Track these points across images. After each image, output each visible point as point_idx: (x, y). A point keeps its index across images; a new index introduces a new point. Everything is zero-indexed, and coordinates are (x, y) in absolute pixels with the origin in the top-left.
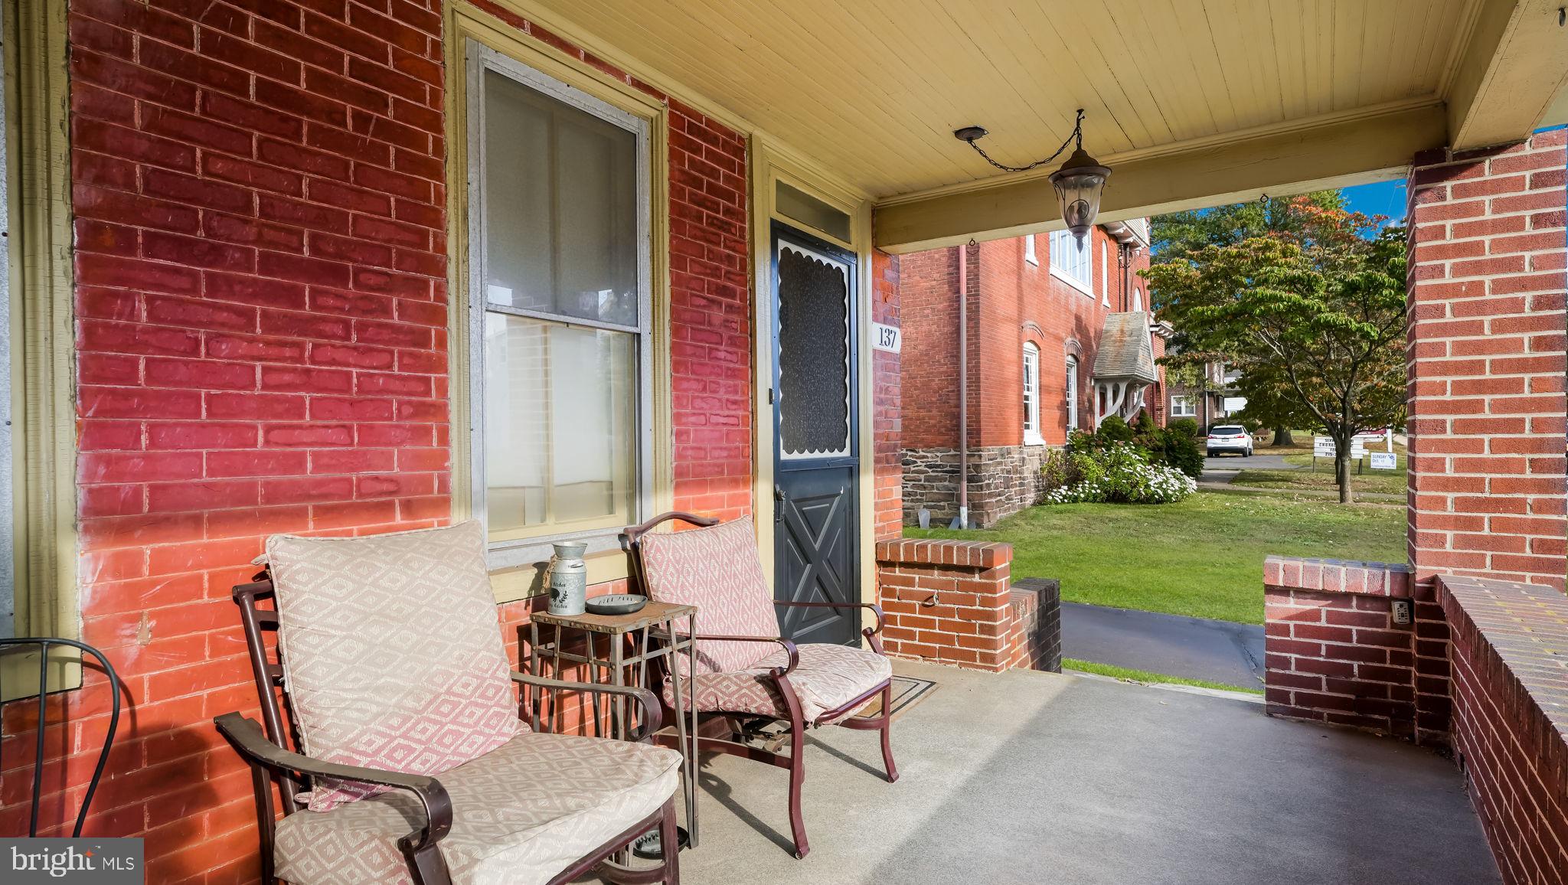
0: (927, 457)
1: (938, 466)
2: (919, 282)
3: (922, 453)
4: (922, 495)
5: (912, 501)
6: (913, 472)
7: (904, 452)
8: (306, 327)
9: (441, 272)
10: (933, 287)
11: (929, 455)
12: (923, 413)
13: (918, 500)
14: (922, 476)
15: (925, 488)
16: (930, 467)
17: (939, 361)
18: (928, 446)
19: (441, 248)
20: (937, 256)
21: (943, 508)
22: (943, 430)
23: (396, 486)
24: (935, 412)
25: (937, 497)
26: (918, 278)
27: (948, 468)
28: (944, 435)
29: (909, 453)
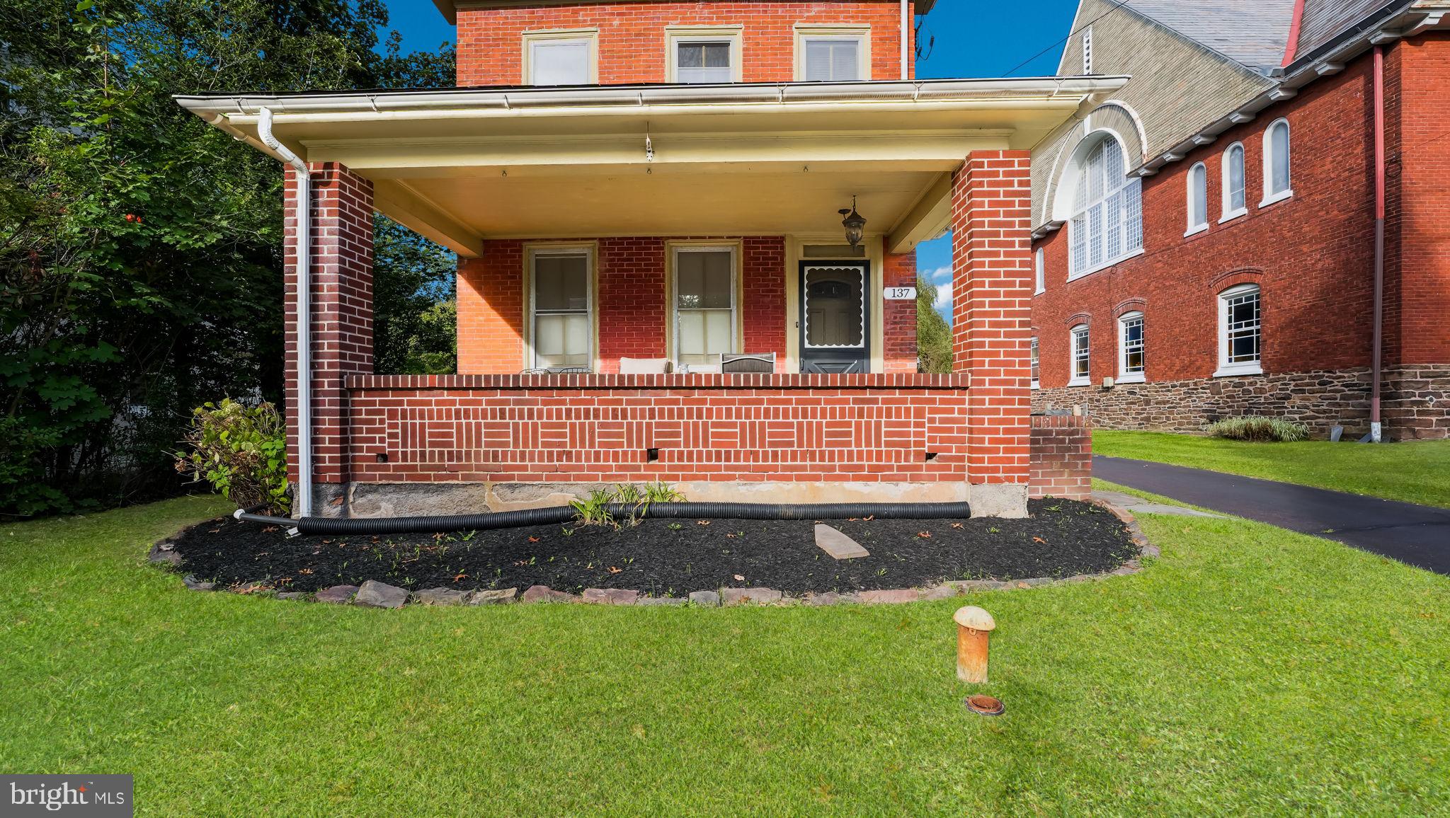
0: (1344, 377)
1: (1355, 385)
2: (1336, 216)
3: (1338, 374)
4: (1337, 412)
5: (1327, 418)
6: (1330, 391)
7: (1321, 373)
8: (635, 319)
9: (664, 303)
10: (1351, 218)
11: (1346, 375)
12: (1340, 336)
13: (1333, 417)
14: (1338, 395)
15: (1340, 405)
16: (1346, 386)
17: (1357, 286)
18: (1344, 367)
19: (664, 298)
20: (1355, 188)
21: (1358, 424)
22: (1360, 350)
23: (653, 351)
24: (1352, 334)
25: (1352, 414)
26: (1336, 212)
27: (1365, 387)
28: (1361, 355)
29: (1326, 374)
